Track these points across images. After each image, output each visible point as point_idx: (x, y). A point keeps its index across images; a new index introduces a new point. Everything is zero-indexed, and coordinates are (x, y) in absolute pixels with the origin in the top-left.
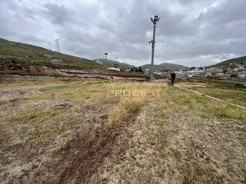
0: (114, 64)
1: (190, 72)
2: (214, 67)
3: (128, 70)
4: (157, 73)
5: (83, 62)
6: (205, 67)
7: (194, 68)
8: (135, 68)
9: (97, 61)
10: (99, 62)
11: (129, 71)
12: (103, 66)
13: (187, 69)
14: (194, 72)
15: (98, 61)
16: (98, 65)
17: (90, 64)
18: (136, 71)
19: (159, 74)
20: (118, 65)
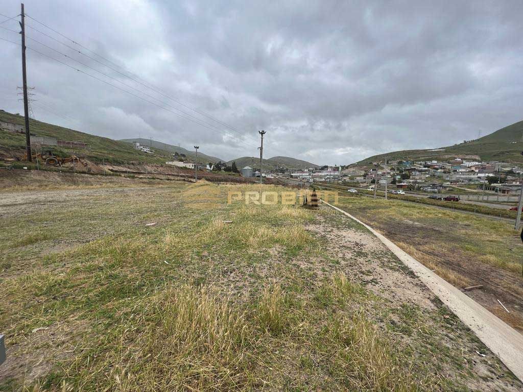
0: (177, 154)
1: (320, 174)
2: (354, 167)
3: (211, 167)
4: (266, 175)
5: (102, 146)
6: (342, 167)
7: (325, 168)
8: (222, 163)
9: (138, 144)
10: (142, 147)
11: (213, 170)
12: (152, 156)
13: (316, 169)
14: (326, 174)
15: (140, 145)
16: (140, 155)
17: (120, 151)
18: (225, 170)
19: (269, 176)
20: (184, 156)
